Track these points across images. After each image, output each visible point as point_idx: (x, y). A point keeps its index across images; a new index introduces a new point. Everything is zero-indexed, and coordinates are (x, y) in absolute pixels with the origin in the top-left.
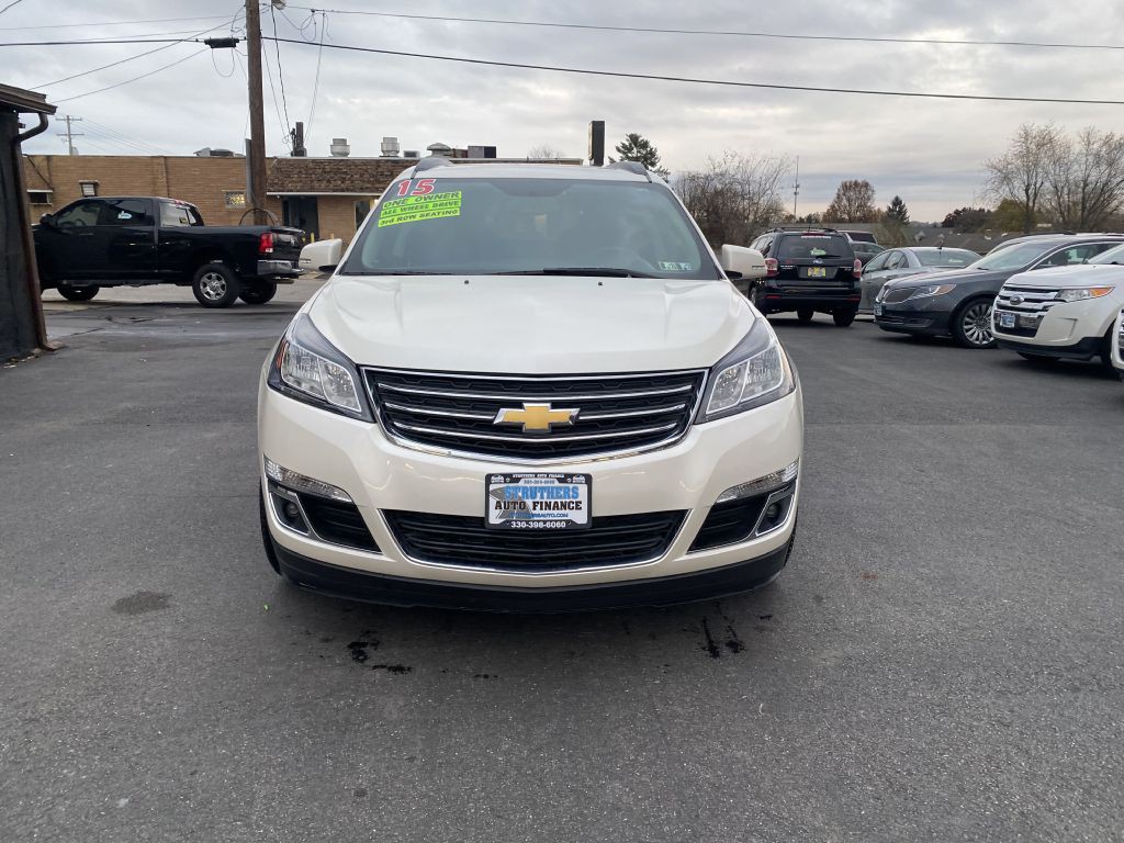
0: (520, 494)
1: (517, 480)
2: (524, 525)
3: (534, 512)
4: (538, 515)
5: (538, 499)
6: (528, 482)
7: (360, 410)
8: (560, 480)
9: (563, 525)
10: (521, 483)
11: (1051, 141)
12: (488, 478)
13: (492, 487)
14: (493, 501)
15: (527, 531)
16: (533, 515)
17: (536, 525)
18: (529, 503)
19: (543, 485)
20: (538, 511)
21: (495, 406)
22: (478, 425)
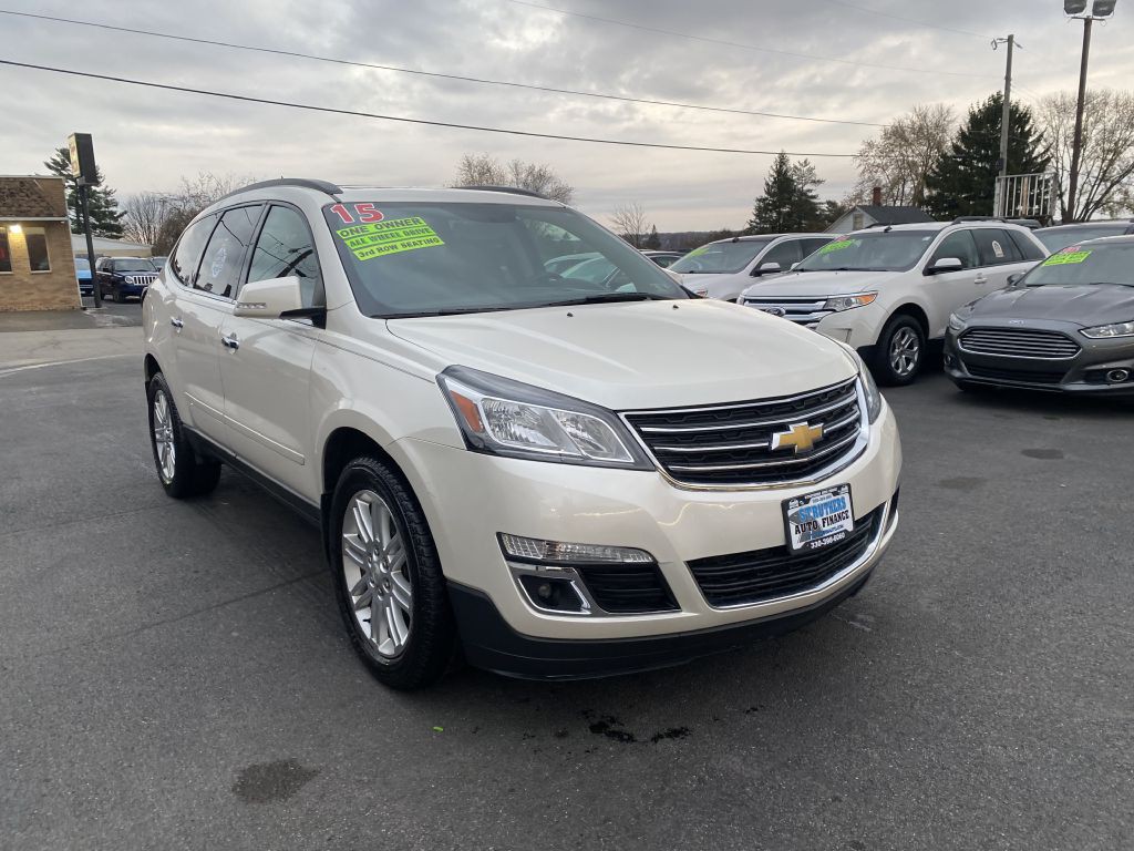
0: (812, 514)
1: (807, 502)
2: (819, 544)
3: (824, 529)
4: (828, 532)
5: (825, 516)
6: (817, 500)
7: (632, 461)
8: (835, 494)
9: (842, 536)
10: (811, 504)
11: (489, 170)
12: (785, 505)
13: (790, 513)
14: (793, 527)
15: (823, 548)
16: (824, 532)
17: (829, 541)
18: (819, 520)
19: (825, 501)
20: (827, 528)
21: (767, 433)
22: (750, 455)
